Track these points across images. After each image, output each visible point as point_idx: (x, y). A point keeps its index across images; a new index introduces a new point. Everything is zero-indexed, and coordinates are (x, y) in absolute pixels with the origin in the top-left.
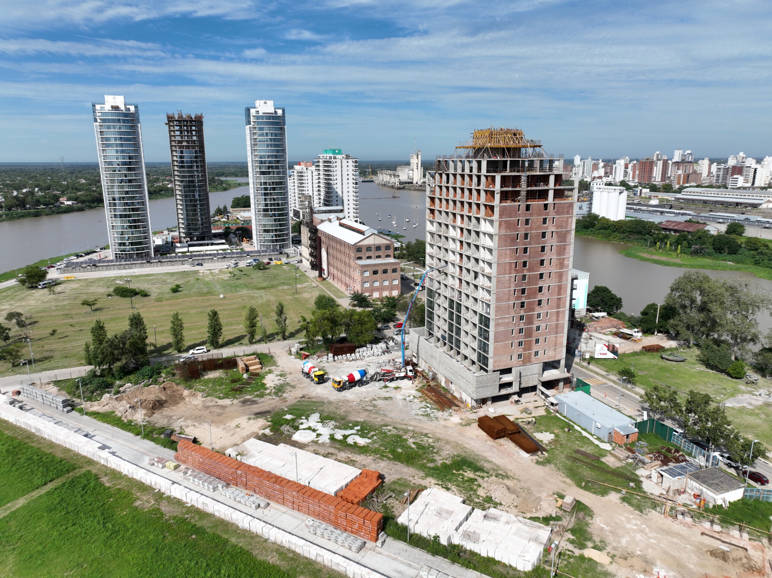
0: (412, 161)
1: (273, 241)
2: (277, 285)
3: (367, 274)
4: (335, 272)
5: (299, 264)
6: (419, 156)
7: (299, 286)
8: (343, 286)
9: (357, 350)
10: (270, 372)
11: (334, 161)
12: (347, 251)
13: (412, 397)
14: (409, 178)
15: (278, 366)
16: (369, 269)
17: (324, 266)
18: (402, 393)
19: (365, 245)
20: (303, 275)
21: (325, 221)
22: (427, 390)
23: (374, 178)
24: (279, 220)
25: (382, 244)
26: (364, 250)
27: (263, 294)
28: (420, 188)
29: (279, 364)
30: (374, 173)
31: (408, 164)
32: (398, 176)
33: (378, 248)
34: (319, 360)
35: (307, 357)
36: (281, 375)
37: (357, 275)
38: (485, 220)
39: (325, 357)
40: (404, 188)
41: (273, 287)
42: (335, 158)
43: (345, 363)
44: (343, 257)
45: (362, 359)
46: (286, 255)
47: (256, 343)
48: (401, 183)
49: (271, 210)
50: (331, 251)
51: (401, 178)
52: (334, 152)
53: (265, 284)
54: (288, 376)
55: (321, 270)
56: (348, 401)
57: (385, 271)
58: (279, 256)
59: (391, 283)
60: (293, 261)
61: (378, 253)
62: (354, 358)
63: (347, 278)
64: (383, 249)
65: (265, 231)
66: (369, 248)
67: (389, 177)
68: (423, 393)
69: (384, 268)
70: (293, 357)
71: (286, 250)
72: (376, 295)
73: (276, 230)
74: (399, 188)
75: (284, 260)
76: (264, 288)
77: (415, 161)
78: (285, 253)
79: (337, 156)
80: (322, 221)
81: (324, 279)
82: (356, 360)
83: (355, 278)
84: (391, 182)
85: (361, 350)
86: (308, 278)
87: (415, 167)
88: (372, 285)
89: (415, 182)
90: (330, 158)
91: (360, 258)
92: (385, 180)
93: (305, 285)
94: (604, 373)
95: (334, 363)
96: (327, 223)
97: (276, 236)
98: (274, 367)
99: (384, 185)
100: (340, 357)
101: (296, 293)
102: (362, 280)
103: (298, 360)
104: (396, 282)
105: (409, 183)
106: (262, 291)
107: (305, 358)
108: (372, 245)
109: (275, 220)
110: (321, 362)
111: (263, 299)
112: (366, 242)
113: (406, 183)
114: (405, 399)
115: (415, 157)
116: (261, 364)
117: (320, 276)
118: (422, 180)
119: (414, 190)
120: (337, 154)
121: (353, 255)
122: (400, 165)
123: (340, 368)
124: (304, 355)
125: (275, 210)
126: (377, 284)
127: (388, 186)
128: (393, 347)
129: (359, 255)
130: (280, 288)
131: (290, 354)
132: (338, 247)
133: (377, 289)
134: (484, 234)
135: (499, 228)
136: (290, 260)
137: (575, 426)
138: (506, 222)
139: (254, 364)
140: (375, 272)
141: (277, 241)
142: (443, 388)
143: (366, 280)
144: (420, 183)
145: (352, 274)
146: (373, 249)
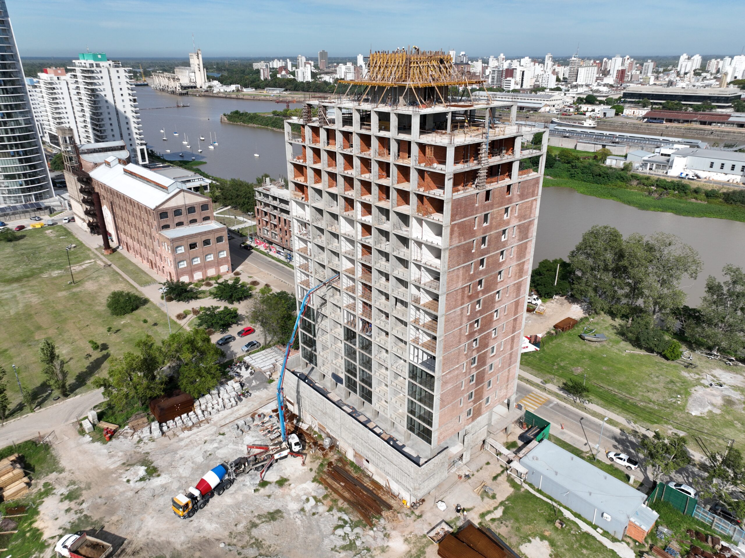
0: (192, 61)
1: (23, 191)
2: (41, 271)
3: (181, 250)
4: (130, 241)
5: (71, 223)
6: (200, 56)
7: (76, 268)
8: (145, 262)
9: (197, 403)
10: (48, 491)
11: (98, 69)
12: (144, 215)
13: (312, 502)
14: (190, 82)
15: (62, 471)
16: (184, 242)
17: (110, 228)
18: (293, 493)
19: (172, 208)
20: (80, 245)
21: (101, 164)
22: (330, 474)
23: (148, 81)
24: (28, 160)
25: (196, 204)
26: (171, 215)
27: (17, 293)
28: (206, 94)
29: (63, 463)
30: (147, 74)
31: (186, 64)
32: (178, 79)
33: (191, 209)
34: (136, 438)
35: (112, 435)
36: (70, 497)
37: (166, 250)
38: (420, 221)
39: (146, 430)
40: (187, 94)
41: (32, 275)
42: (98, 66)
43: (182, 435)
44: (139, 224)
45: (208, 421)
46: (47, 211)
47: (13, 414)
48: (183, 88)
49: (11, 147)
50: (118, 211)
51: (181, 82)
52: (95, 58)
53: (19, 271)
54: (85, 494)
55: (106, 235)
56: (207, 541)
57: (207, 242)
58: (37, 214)
59: (217, 256)
60: (61, 218)
61: (192, 216)
62: (195, 420)
63: (150, 253)
64: (198, 209)
65: (7, 177)
66: (177, 212)
67: (167, 80)
68: (328, 486)
69: (204, 238)
70: (88, 438)
71: (46, 202)
72: (198, 276)
73: (25, 175)
74: (181, 94)
75: (46, 219)
76: (18, 280)
77: (196, 62)
78: (47, 208)
79: (102, 64)
80: (96, 165)
81: (114, 250)
82: (199, 424)
83: (164, 255)
84: (170, 86)
85: (202, 400)
86: (89, 250)
87: (197, 70)
88: (190, 263)
89: (198, 86)
90: (91, 65)
91: (166, 227)
92: (162, 84)
93: (86, 264)
94: (538, 380)
95: (164, 441)
96: (103, 168)
97: (27, 183)
98: (54, 475)
99: (163, 90)
100: (170, 423)
101: (74, 283)
102: (175, 260)
103: (98, 444)
104: (224, 254)
105: (192, 87)
106: (15, 285)
107: (110, 438)
108: (182, 206)
109: (21, 161)
110: (140, 441)
111: (17, 303)
112: (173, 204)
113: (188, 87)
114: (303, 510)
115: (195, 57)
116: (26, 474)
117: (107, 246)
118: (208, 84)
119: (200, 96)
120: (101, 60)
121: (155, 223)
122: (178, 66)
123: (175, 452)
124: (108, 431)
125: (17, 146)
126: (197, 261)
127: (168, 92)
128: (249, 381)
129: (164, 222)
130: (45, 276)
131: (82, 432)
132: (129, 208)
133: (198, 268)
134: (419, 244)
135: (451, 238)
136: (55, 218)
137: (562, 509)
138: (460, 225)
139: (13, 481)
140: (193, 246)
141: (30, 190)
142: (352, 464)
143: (181, 258)
144: (205, 87)
145: (158, 249)
146: (184, 211)
